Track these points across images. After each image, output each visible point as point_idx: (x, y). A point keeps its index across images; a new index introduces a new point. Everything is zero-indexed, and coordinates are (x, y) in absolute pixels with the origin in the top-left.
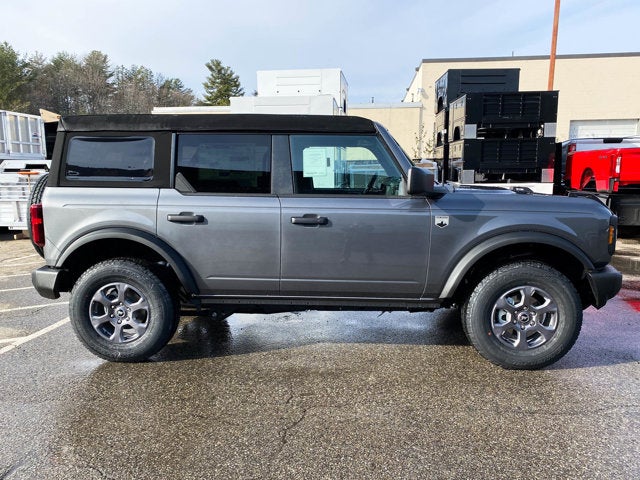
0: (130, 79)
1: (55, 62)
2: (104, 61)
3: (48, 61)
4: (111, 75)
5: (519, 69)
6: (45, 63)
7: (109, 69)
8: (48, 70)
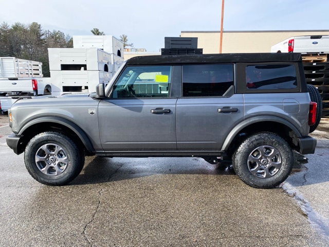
0: (53, 37)
1: (14, 27)
2: (39, 28)
3: (10, 27)
4: (43, 35)
5: (197, 38)
6: (8, 28)
7: (42, 32)
8: (11, 31)
